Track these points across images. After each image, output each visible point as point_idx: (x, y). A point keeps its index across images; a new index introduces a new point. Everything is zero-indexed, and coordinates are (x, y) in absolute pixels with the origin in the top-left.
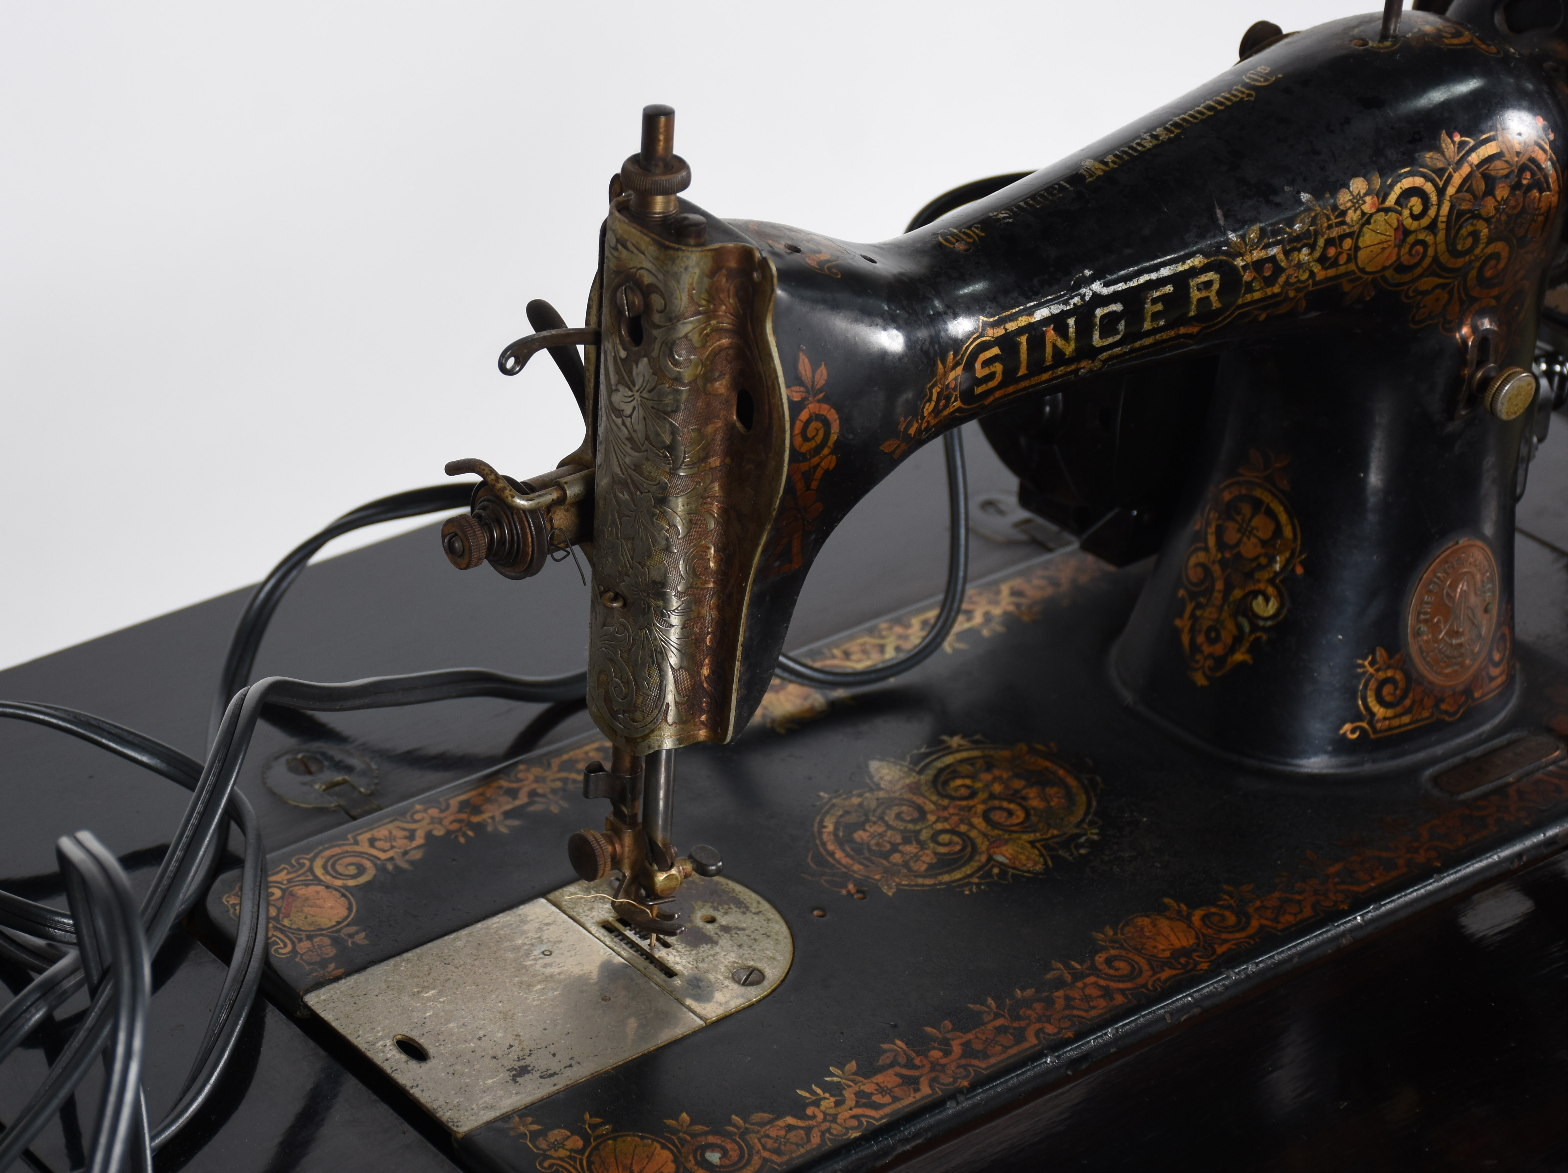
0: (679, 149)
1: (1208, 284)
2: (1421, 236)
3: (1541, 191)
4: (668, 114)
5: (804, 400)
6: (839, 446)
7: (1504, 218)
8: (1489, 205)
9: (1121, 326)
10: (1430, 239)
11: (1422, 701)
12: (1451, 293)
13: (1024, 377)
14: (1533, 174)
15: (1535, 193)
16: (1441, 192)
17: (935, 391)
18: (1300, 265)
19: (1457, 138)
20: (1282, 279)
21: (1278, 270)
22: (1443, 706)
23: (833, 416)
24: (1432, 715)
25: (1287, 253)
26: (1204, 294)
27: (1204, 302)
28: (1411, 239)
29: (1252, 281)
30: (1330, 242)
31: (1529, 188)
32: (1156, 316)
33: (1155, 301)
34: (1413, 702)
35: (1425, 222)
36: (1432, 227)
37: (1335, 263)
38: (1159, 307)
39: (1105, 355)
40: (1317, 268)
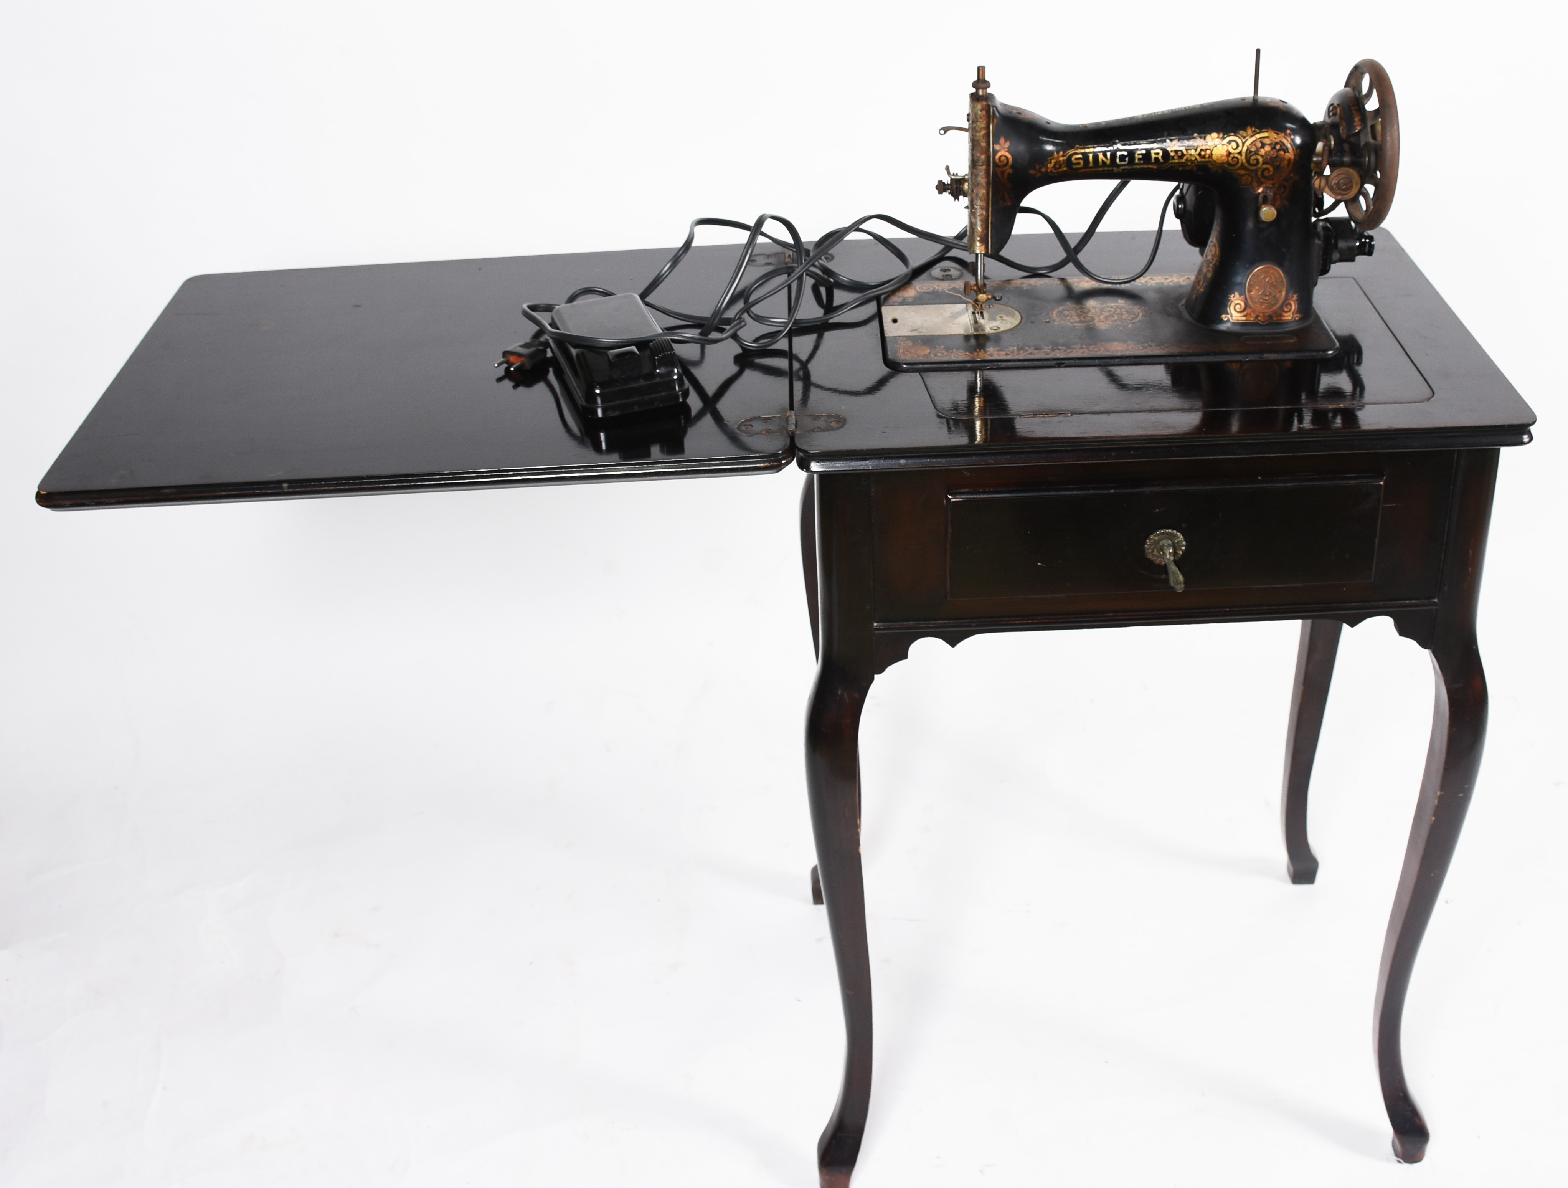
0: (987, 79)
1: (1158, 154)
2: (1236, 155)
3: (1285, 152)
4: (983, 68)
5: (1000, 149)
6: (1012, 166)
7: (1268, 157)
8: (1262, 152)
9: (1127, 159)
10: (1239, 157)
11: (1250, 314)
12: (1252, 177)
13: (1091, 167)
14: (1281, 146)
15: (1282, 152)
16: (1243, 144)
17: (1053, 161)
18: (1191, 155)
19: (1253, 129)
20: (1185, 158)
21: (1183, 155)
22: (1259, 318)
23: (1009, 156)
24: (1254, 320)
25: (1187, 150)
26: (1157, 156)
27: (1156, 159)
28: (1232, 155)
29: (1174, 156)
30: (1202, 150)
31: (1279, 150)
32: (1139, 159)
33: (1139, 154)
34: (1247, 314)
35: (1238, 151)
36: (1240, 153)
37: (1204, 157)
38: (1140, 156)
39: (1123, 167)
40: (1198, 157)
